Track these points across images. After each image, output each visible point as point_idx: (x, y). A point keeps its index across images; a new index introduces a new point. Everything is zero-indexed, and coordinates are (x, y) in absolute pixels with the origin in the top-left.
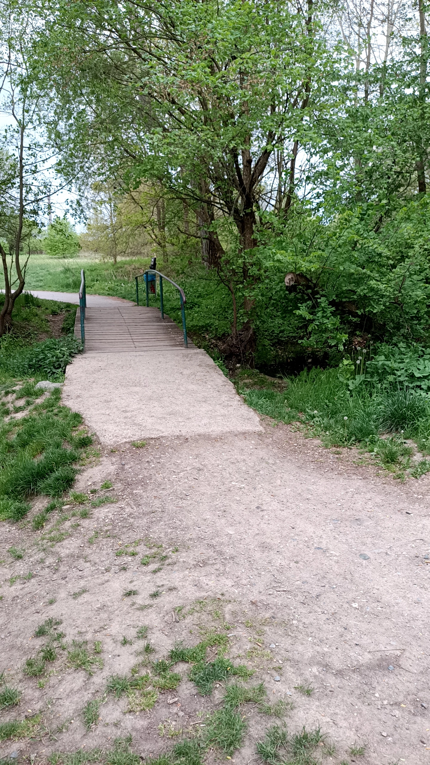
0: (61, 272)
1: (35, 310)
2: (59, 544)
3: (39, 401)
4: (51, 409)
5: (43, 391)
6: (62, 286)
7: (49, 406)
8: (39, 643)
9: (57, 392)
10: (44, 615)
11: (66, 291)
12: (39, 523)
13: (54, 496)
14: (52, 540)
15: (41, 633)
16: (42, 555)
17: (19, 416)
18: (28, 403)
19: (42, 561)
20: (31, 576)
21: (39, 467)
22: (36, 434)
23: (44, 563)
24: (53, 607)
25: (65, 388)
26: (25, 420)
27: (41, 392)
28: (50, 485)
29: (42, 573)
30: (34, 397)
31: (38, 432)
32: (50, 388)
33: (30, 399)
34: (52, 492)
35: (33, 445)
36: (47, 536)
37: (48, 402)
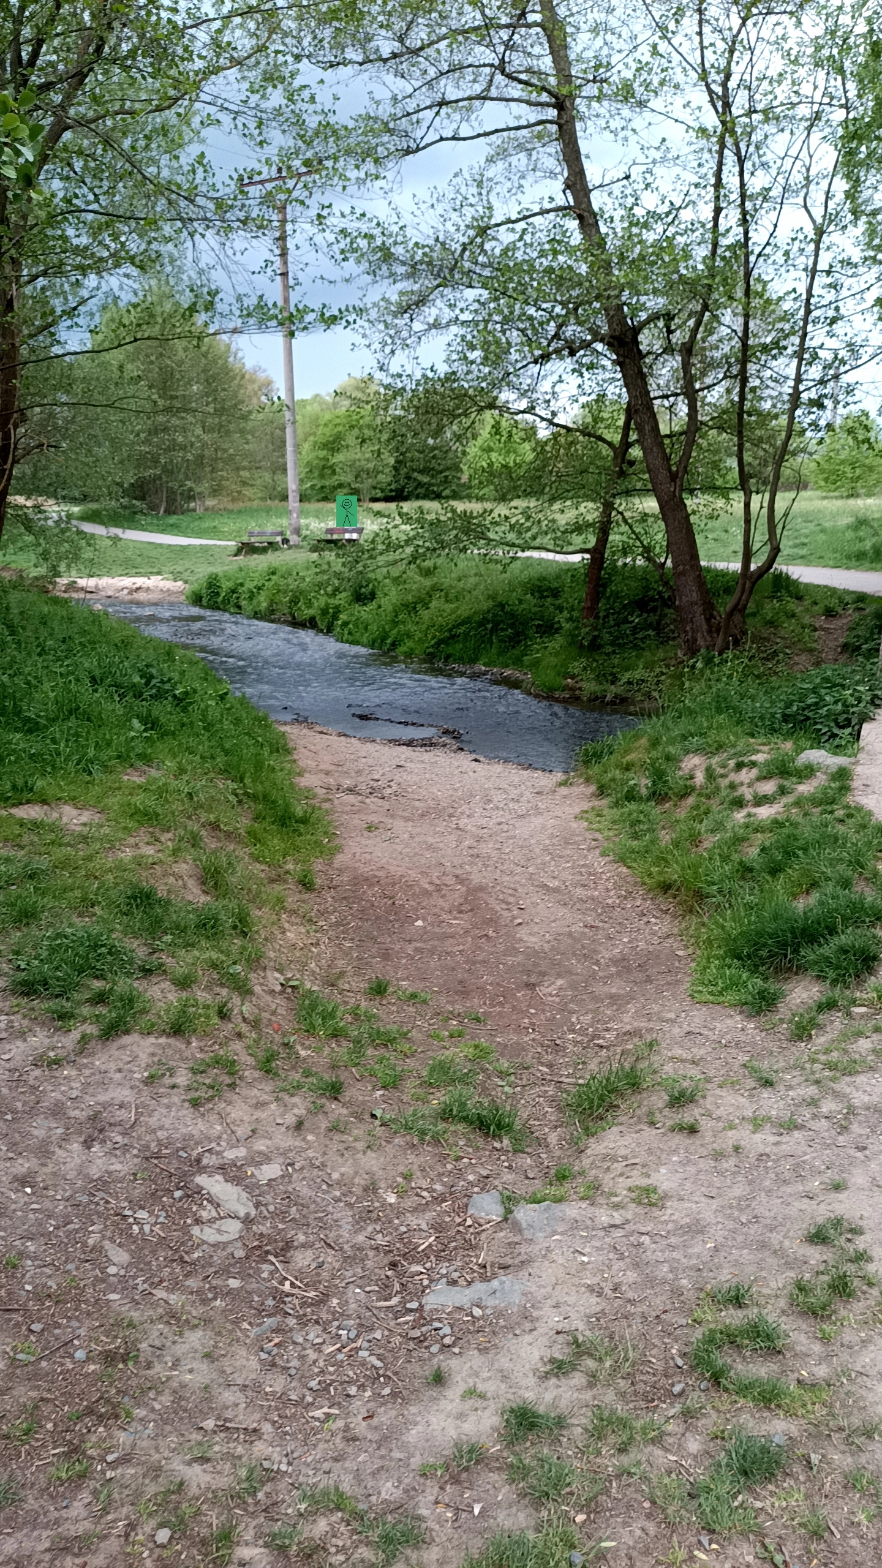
0: (848, 527)
1: (792, 605)
2: (848, 1079)
3: (805, 788)
4: (829, 808)
5: (812, 770)
6: (848, 557)
7: (827, 800)
8: (816, 1255)
9: (842, 775)
10: (823, 1206)
11: (856, 568)
12: (804, 1028)
13: (834, 982)
14: (831, 1066)
15: (818, 1237)
16: (812, 1091)
17: (765, 812)
18: (783, 791)
19: (814, 1103)
20: (793, 1126)
21: (807, 919)
22: (800, 853)
23: (817, 1106)
24: (842, 1196)
25: (859, 769)
26: (777, 824)
27: (808, 772)
28: (827, 959)
29: (814, 1125)
30: (794, 779)
31: (805, 850)
32: (828, 766)
33: (787, 783)
34: (832, 974)
35: (793, 872)
36: (823, 1058)
37: (825, 794)
